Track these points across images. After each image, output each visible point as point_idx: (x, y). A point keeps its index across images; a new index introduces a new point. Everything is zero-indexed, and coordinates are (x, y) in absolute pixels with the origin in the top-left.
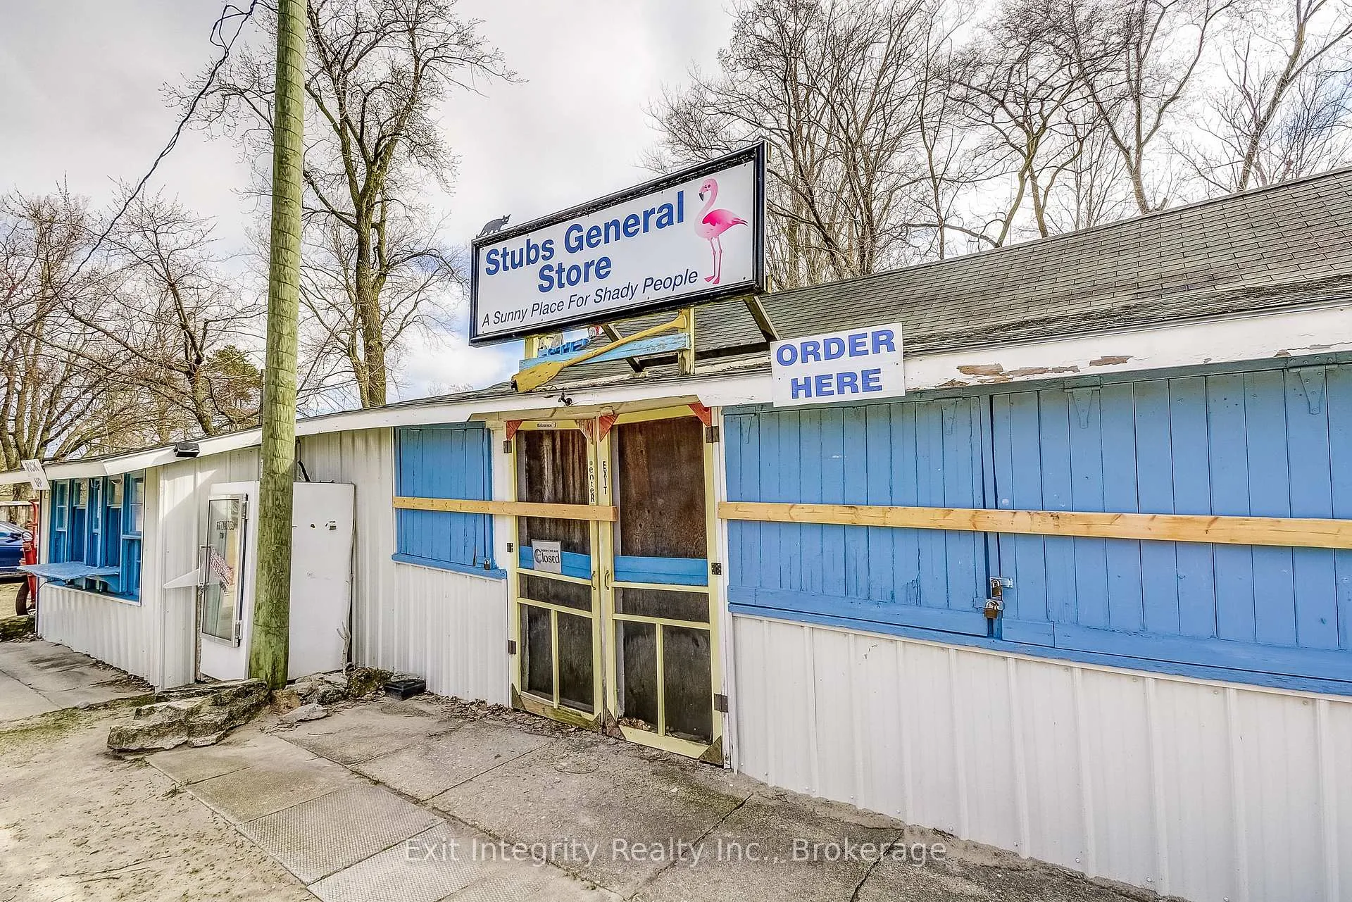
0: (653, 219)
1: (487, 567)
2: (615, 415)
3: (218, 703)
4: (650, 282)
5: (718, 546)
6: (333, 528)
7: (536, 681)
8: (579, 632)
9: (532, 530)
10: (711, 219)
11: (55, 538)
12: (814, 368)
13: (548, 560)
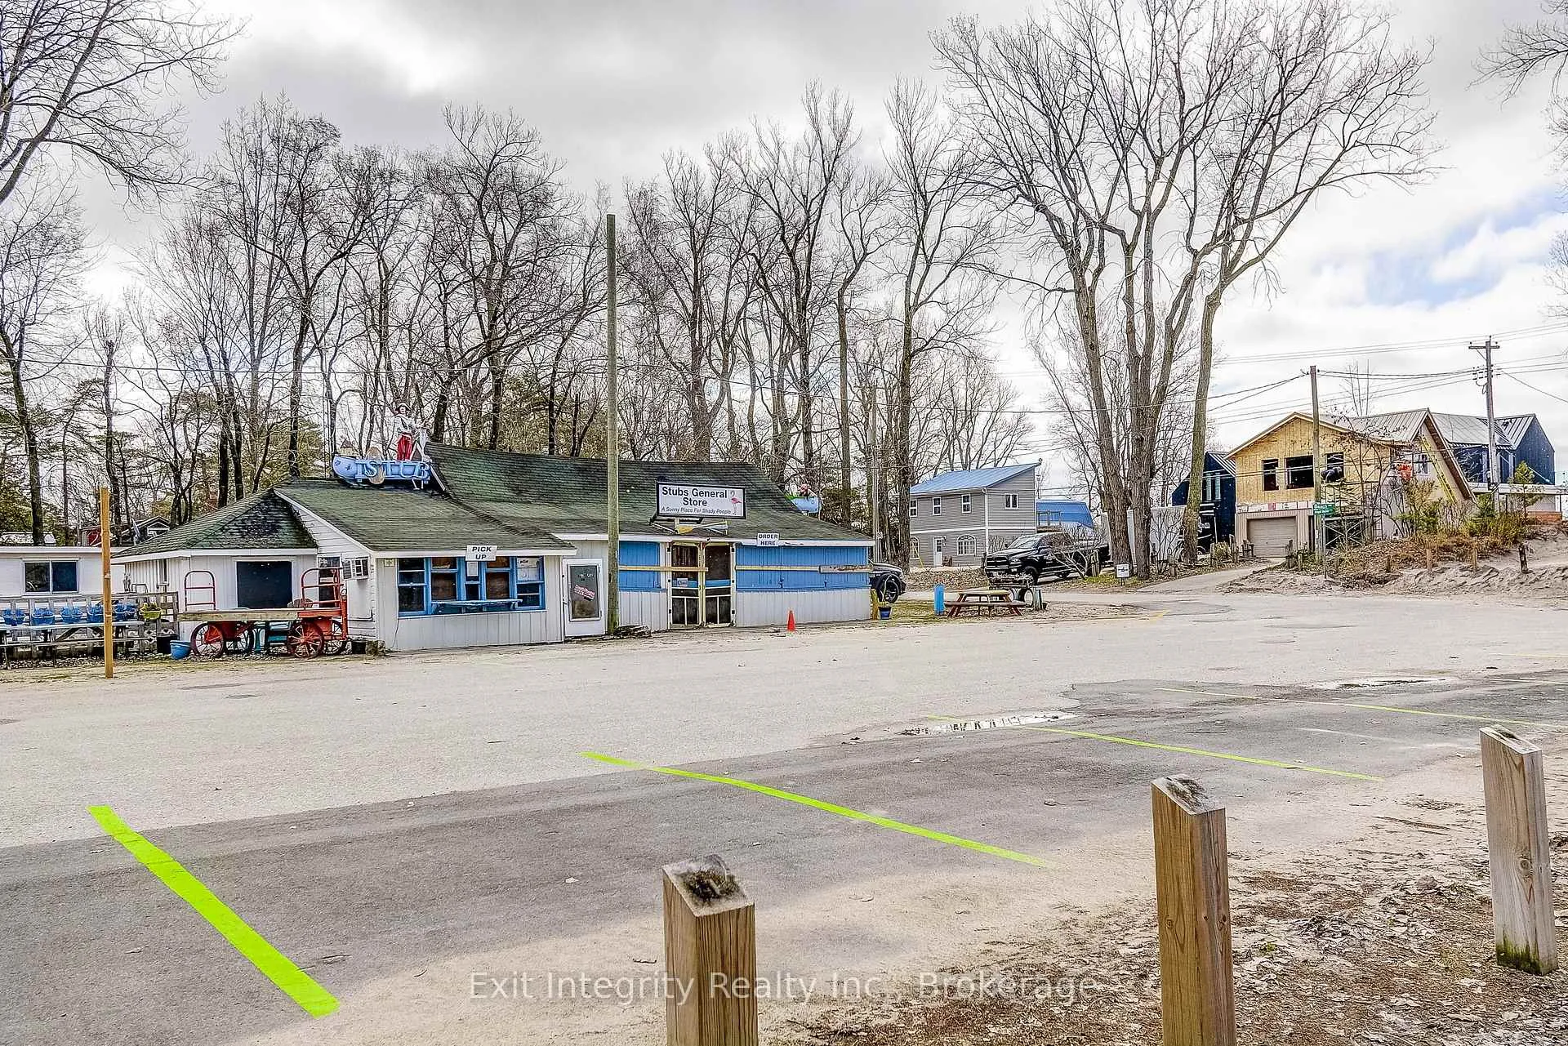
0: (719, 494)
1: (659, 588)
5: (733, 576)
9: (676, 575)
10: (733, 499)
12: (765, 540)
13: (684, 584)
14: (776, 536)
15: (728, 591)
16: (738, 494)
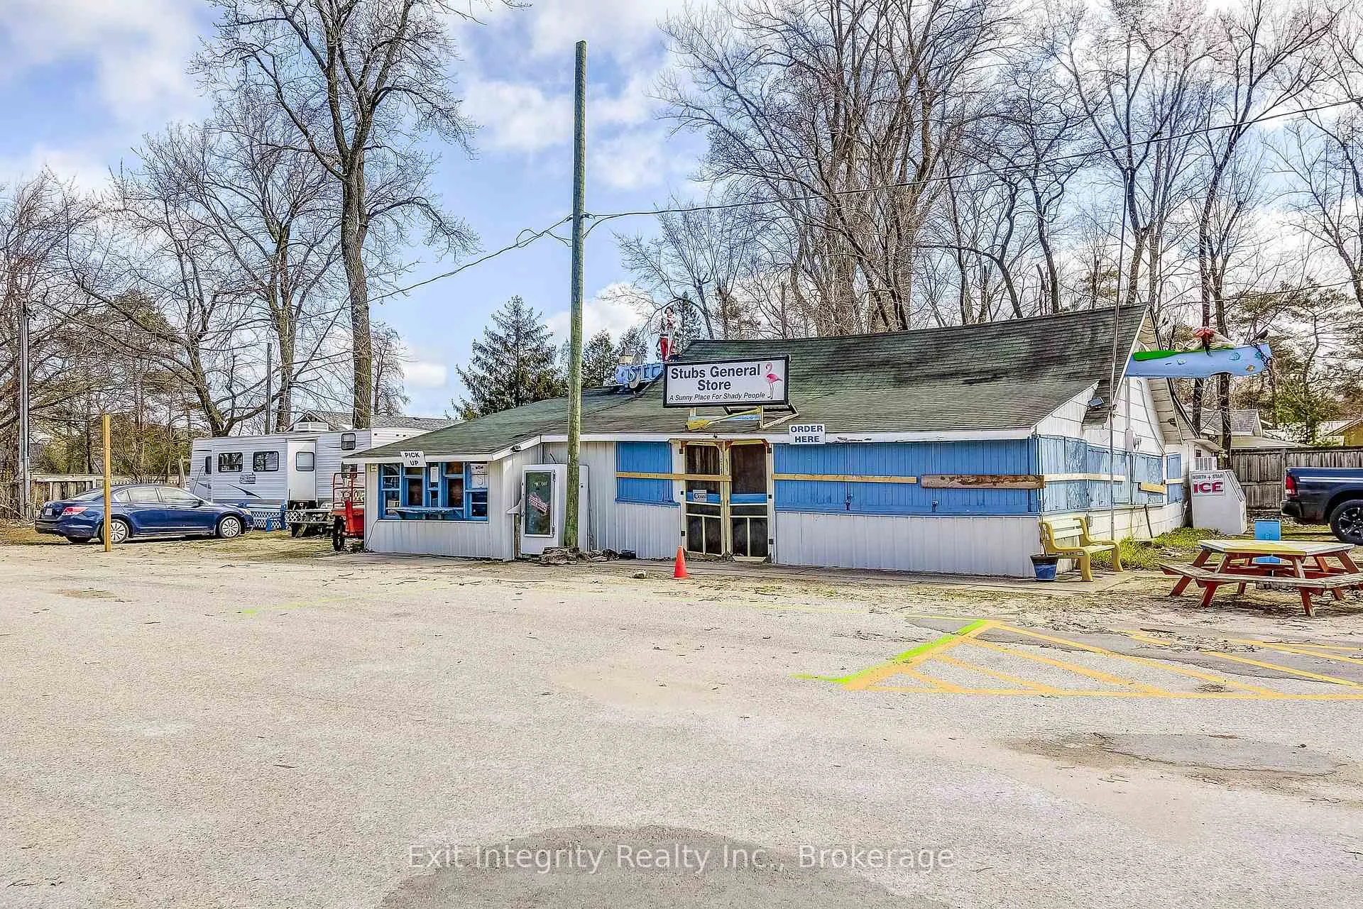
0: (748, 371)
1: (670, 501)
2: (732, 442)
4: (747, 395)
5: (771, 489)
7: (693, 546)
8: (715, 524)
9: (691, 486)
10: (770, 376)
11: (385, 493)
12: (801, 434)
13: (701, 498)
14: (820, 428)
15: (763, 510)
16: (778, 367)
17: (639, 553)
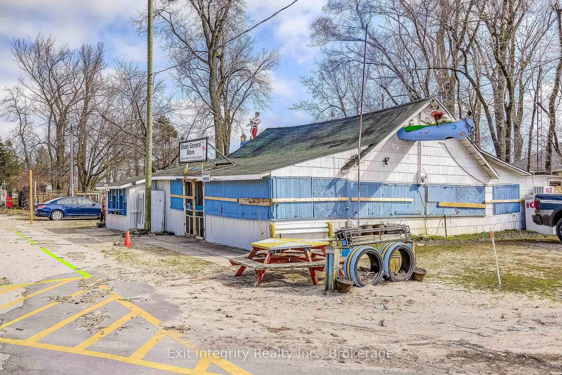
0: (198, 145)
1: (182, 209)
2: (195, 180)
3: (138, 231)
4: (198, 157)
6: (160, 201)
7: (188, 230)
8: (192, 220)
10: (203, 148)
11: (109, 202)
12: (205, 176)
13: (189, 207)
15: (202, 214)
16: (205, 143)
17: (176, 232)
